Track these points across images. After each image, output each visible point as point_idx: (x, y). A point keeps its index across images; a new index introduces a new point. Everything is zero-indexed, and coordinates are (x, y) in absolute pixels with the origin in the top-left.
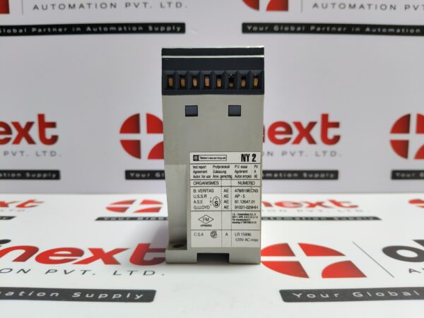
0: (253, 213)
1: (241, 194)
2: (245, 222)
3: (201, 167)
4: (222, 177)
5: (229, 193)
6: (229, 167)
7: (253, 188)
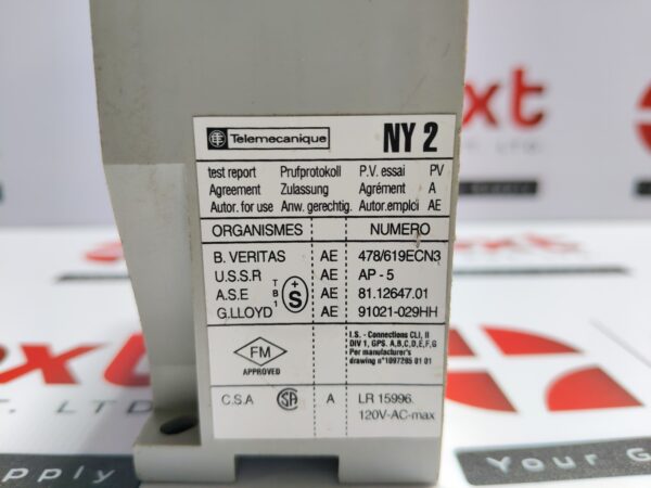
0: (422, 330)
1: (382, 267)
2: (392, 361)
3: (236, 173)
4: (313, 207)
5: (339, 265)
6: (337, 172)
7: (423, 246)
